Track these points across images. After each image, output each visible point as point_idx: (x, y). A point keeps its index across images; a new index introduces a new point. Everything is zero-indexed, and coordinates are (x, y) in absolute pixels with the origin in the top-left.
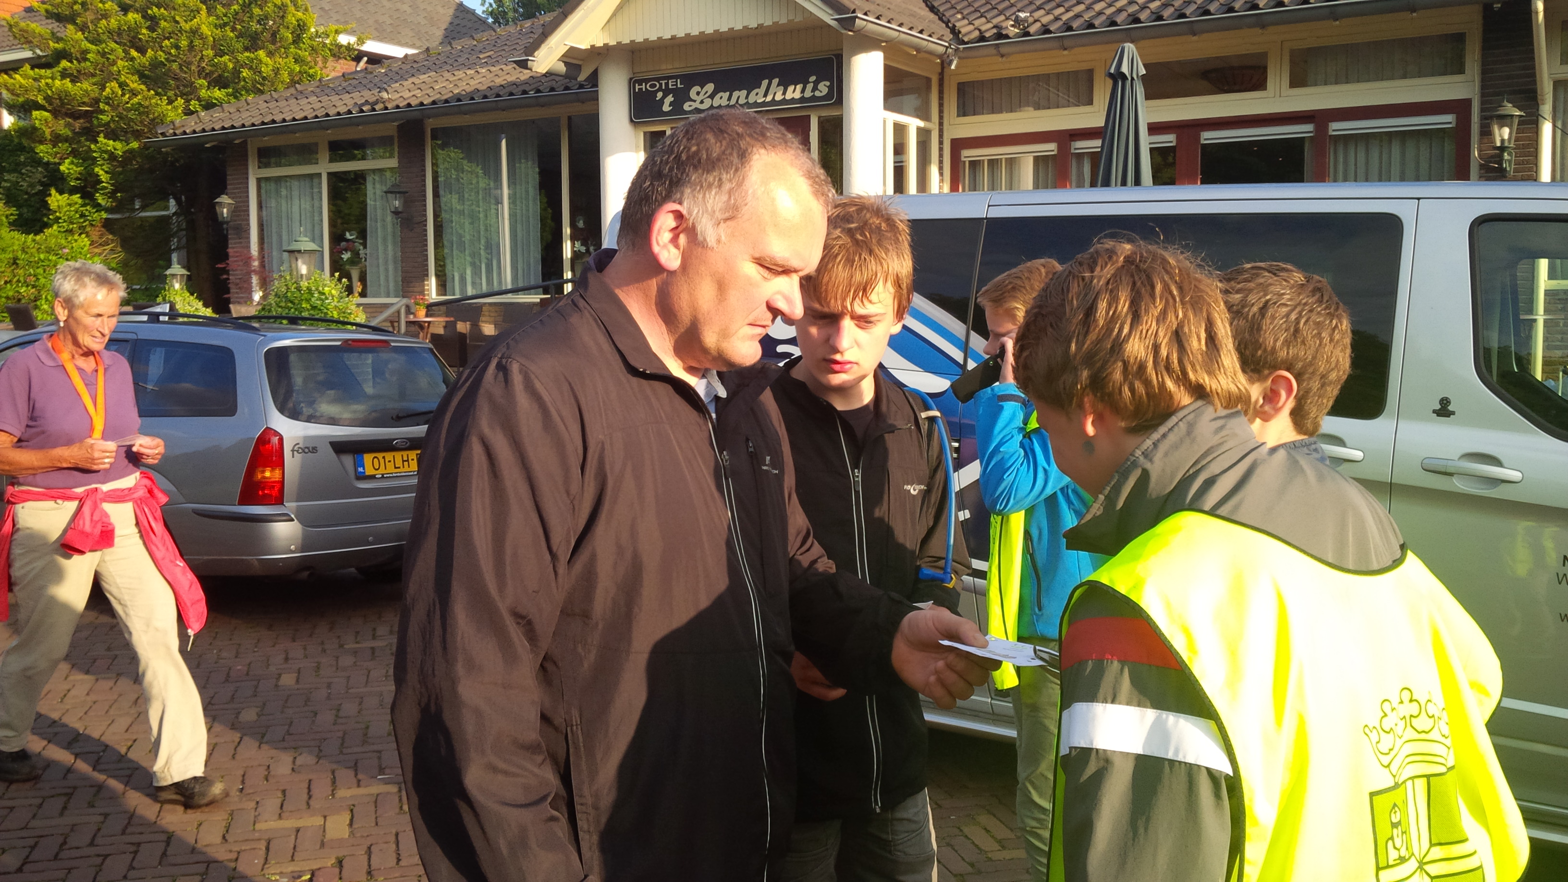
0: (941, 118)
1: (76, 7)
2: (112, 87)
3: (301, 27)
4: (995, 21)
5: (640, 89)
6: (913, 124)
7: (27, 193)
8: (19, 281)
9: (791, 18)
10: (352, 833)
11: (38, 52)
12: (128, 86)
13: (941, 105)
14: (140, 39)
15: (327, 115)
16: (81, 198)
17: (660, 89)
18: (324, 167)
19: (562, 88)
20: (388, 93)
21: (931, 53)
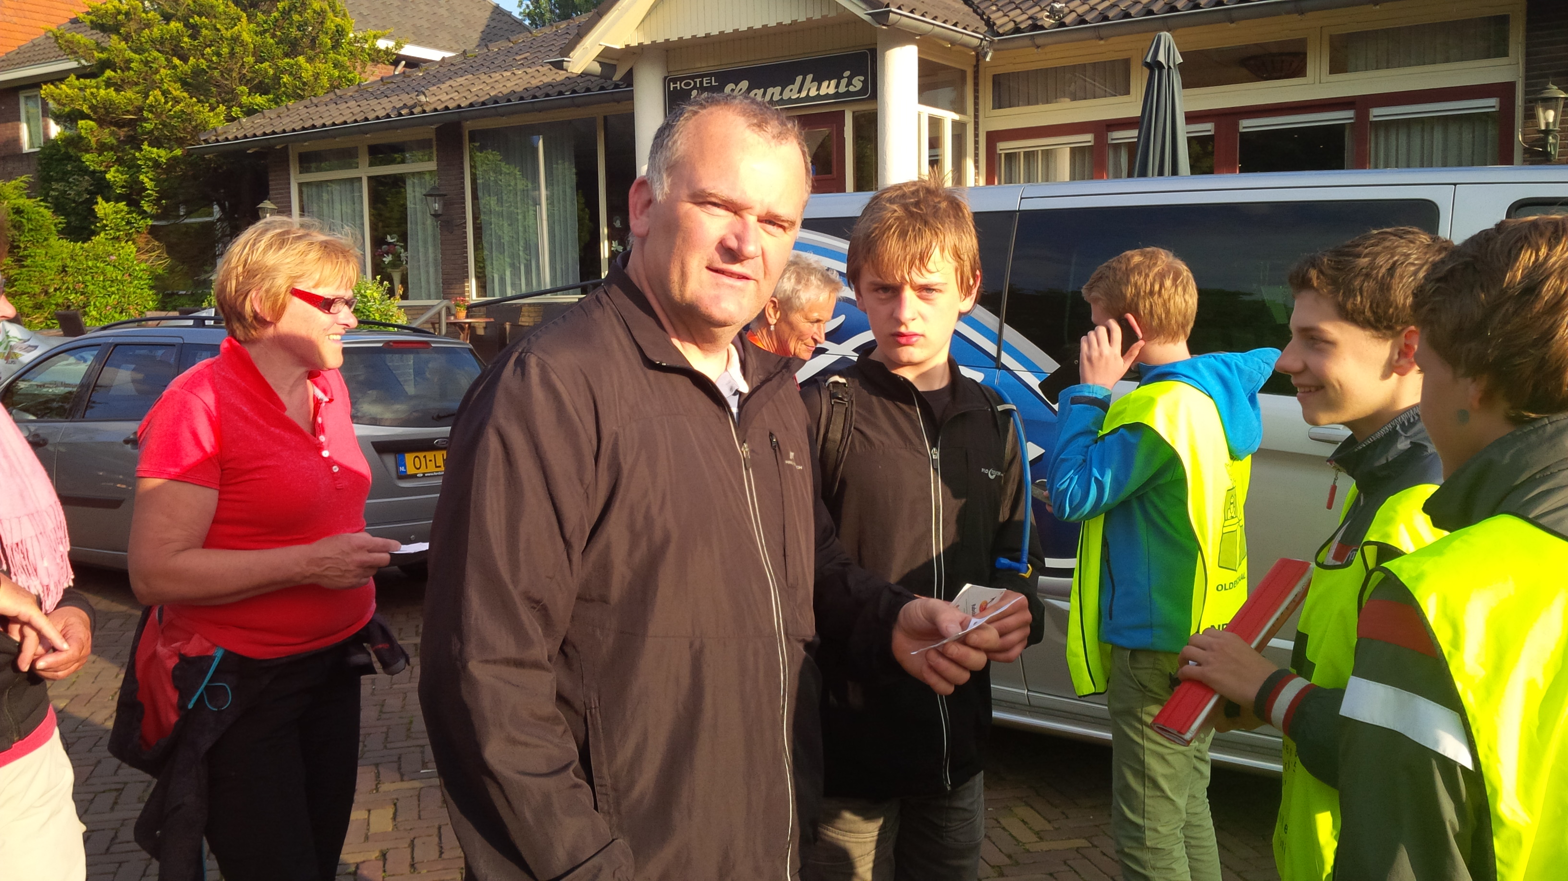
0: (976, 110)
1: (119, 17)
2: (155, 95)
3: (340, 32)
4: (1030, 12)
5: (675, 88)
6: (949, 117)
7: (74, 201)
8: (68, 288)
9: (824, 14)
10: (395, 826)
11: (83, 62)
12: (171, 93)
13: (976, 98)
14: (182, 48)
15: (366, 119)
16: (127, 205)
17: (695, 87)
18: (365, 171)
19: (598, 88)
20: (426, 97)
21: (965, 45)
